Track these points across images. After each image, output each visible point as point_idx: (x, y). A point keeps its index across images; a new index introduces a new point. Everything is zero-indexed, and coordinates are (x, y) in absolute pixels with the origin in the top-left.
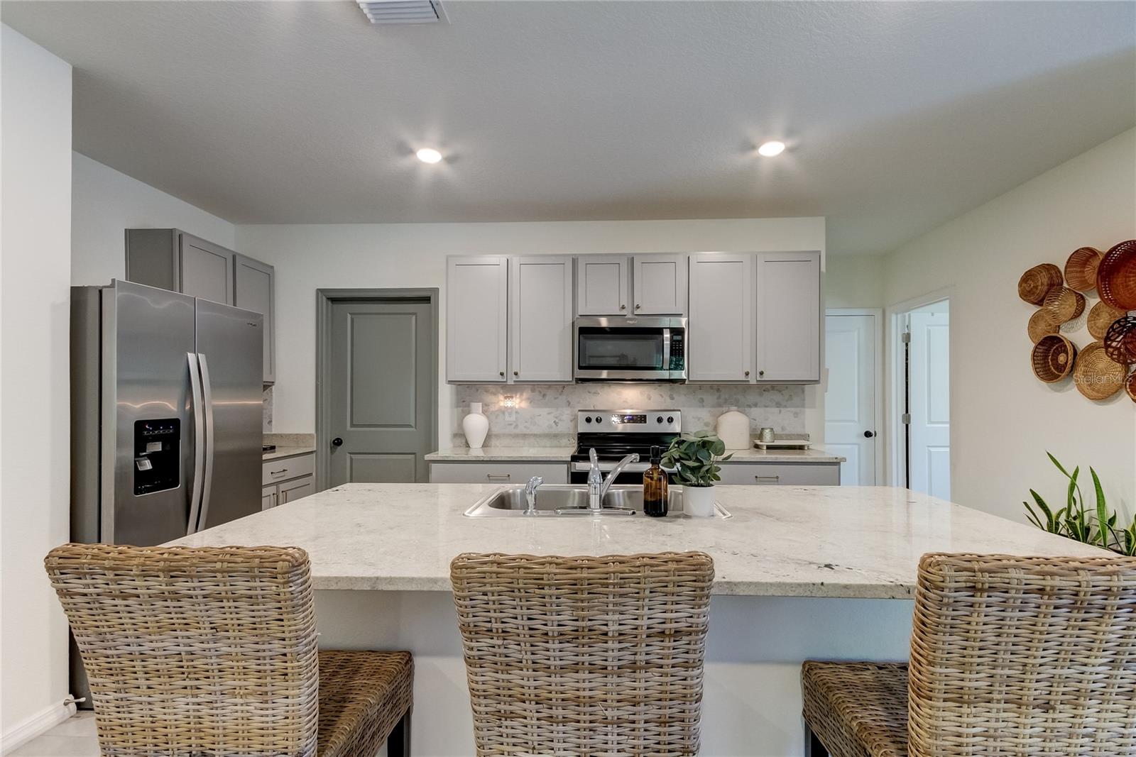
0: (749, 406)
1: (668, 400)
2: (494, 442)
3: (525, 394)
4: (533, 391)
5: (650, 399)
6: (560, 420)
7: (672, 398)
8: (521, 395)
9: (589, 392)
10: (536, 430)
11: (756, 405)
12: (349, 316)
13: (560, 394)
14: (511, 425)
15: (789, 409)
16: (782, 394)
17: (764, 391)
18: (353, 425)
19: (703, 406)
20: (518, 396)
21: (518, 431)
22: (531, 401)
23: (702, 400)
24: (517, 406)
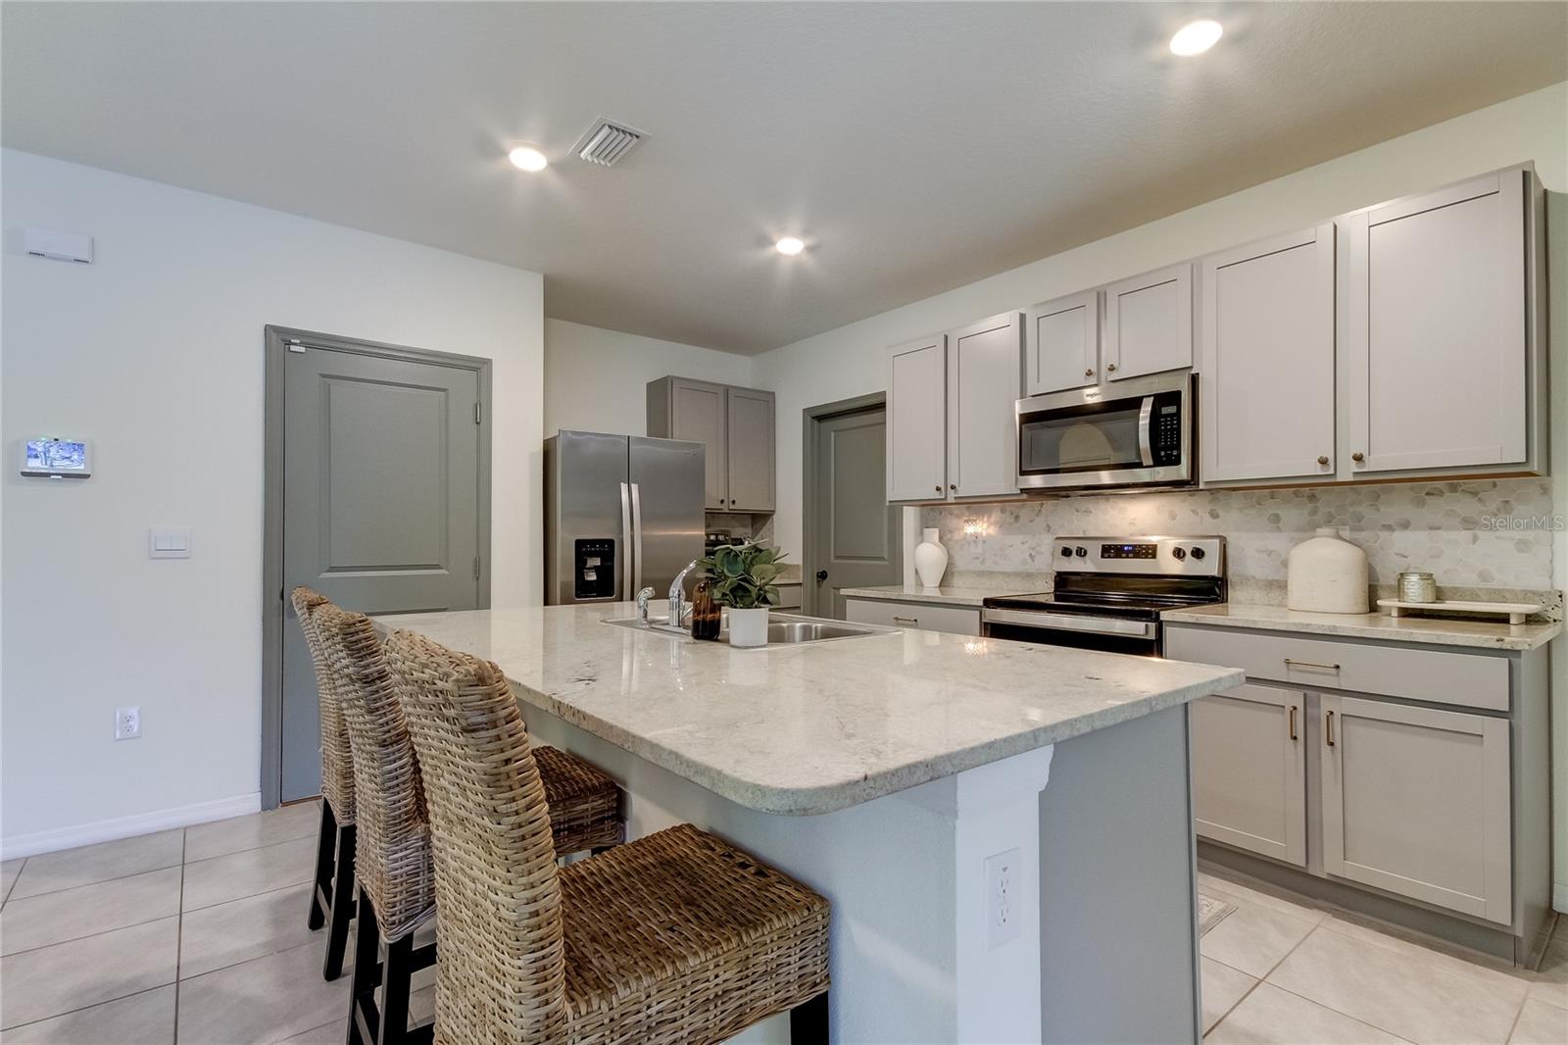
0: (1389, 528)
1: (1207, 518)
2: (957, 581)
3: (993, 516)
4: (1003, 511)
5: (1174, 519)
6: (1038, 552)
7: (1214, 515)
8: (989, 517)
9: (1077, 511)
10: (1008, 567)
11: (1405, 525)
12: (833, 434)
13: (1037, 515)
14: (978, 558)
15: (1502, 533)
16: (1480, 500)
17: (1428, 494)
18: (837, 557)
19: (1279, 529)
20: (985, 519)
21: (982, 568)
22: (1001, 525)
23: (1276, 519)
24: (984, 534)
